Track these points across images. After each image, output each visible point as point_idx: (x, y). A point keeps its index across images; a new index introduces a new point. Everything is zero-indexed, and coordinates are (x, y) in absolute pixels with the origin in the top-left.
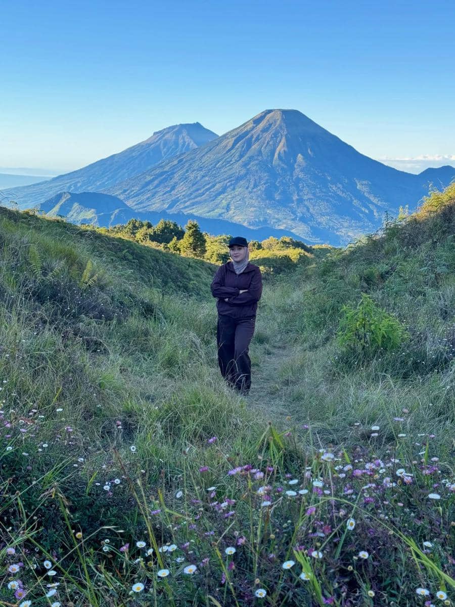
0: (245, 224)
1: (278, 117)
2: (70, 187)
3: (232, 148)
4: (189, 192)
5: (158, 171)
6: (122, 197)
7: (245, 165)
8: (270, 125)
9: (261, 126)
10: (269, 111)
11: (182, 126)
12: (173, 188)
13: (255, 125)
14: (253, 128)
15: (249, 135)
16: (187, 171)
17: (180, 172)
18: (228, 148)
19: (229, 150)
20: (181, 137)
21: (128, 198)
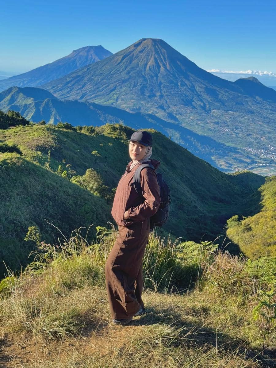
0: (127, 110)
1: (150, 43)
2: (20, 84)
3: (121, 62)
4: (93, 89)
5: (74, 75)
6: (51, 91)
7: (128, 73)
8: (145, 48)
9: (139, 48)
10: (144, 40)
11: (91, 47)
12: (83, 87)
13: (135, 48)
14: (134, 50)
15: (132, 54)
16: (92, 76)
17: (88, 76)
18: (119, 62)
19: (119, 63)
20: (90, 54)
21: (55, 92)
